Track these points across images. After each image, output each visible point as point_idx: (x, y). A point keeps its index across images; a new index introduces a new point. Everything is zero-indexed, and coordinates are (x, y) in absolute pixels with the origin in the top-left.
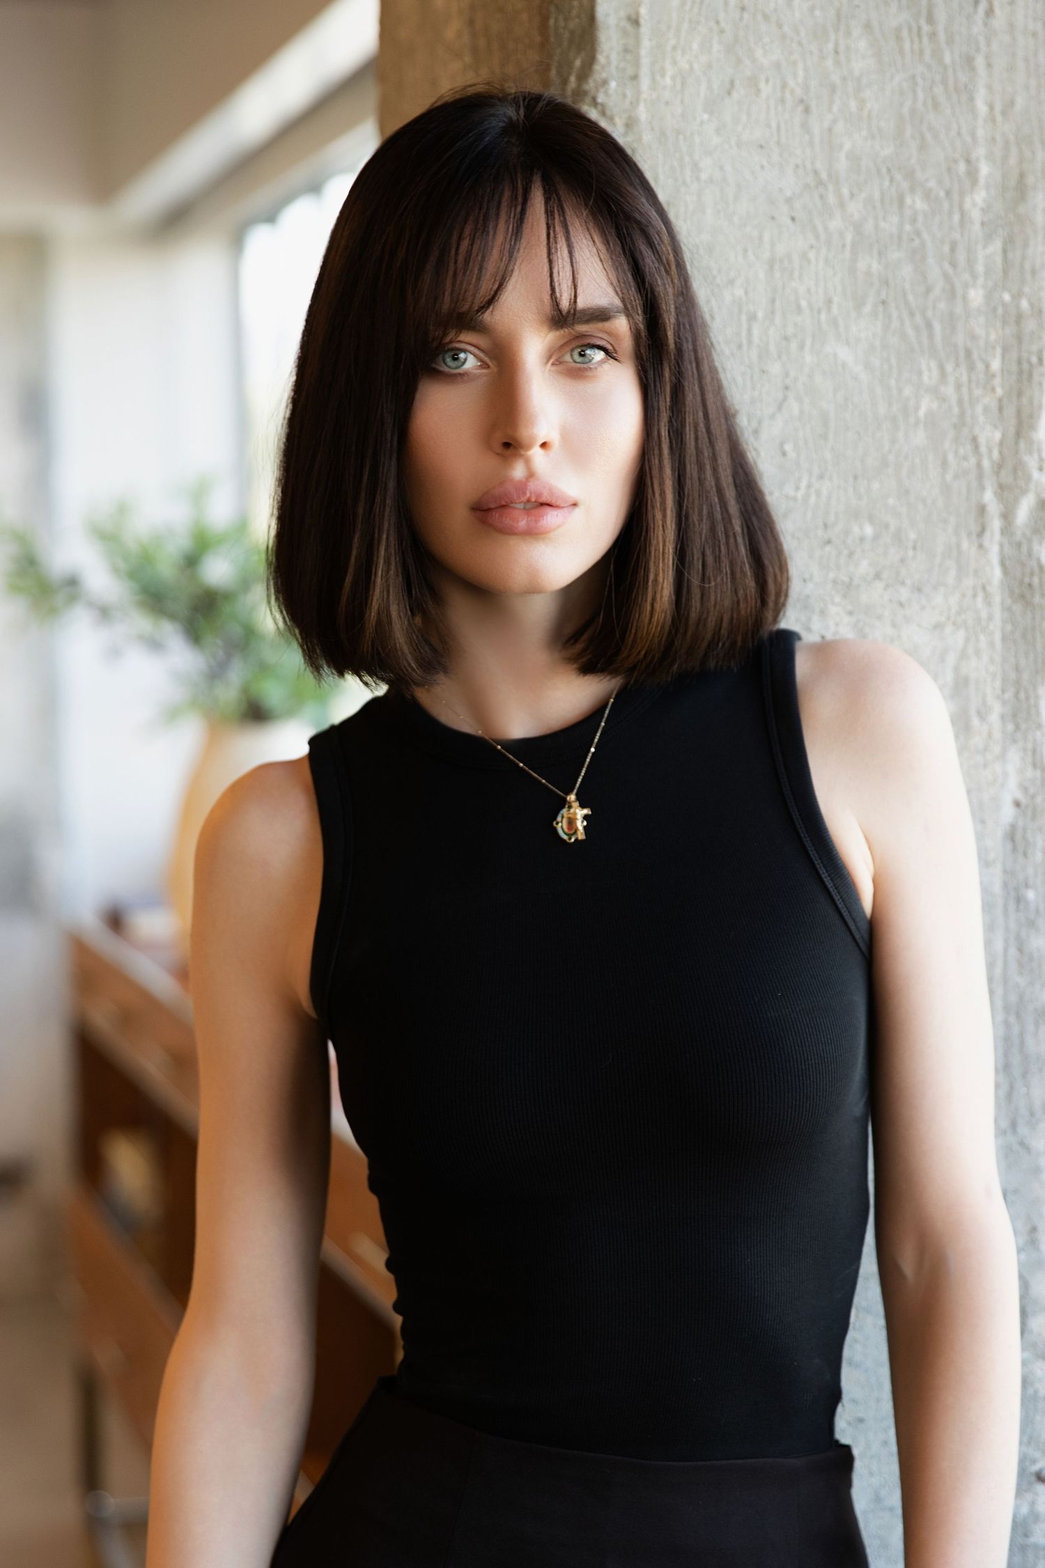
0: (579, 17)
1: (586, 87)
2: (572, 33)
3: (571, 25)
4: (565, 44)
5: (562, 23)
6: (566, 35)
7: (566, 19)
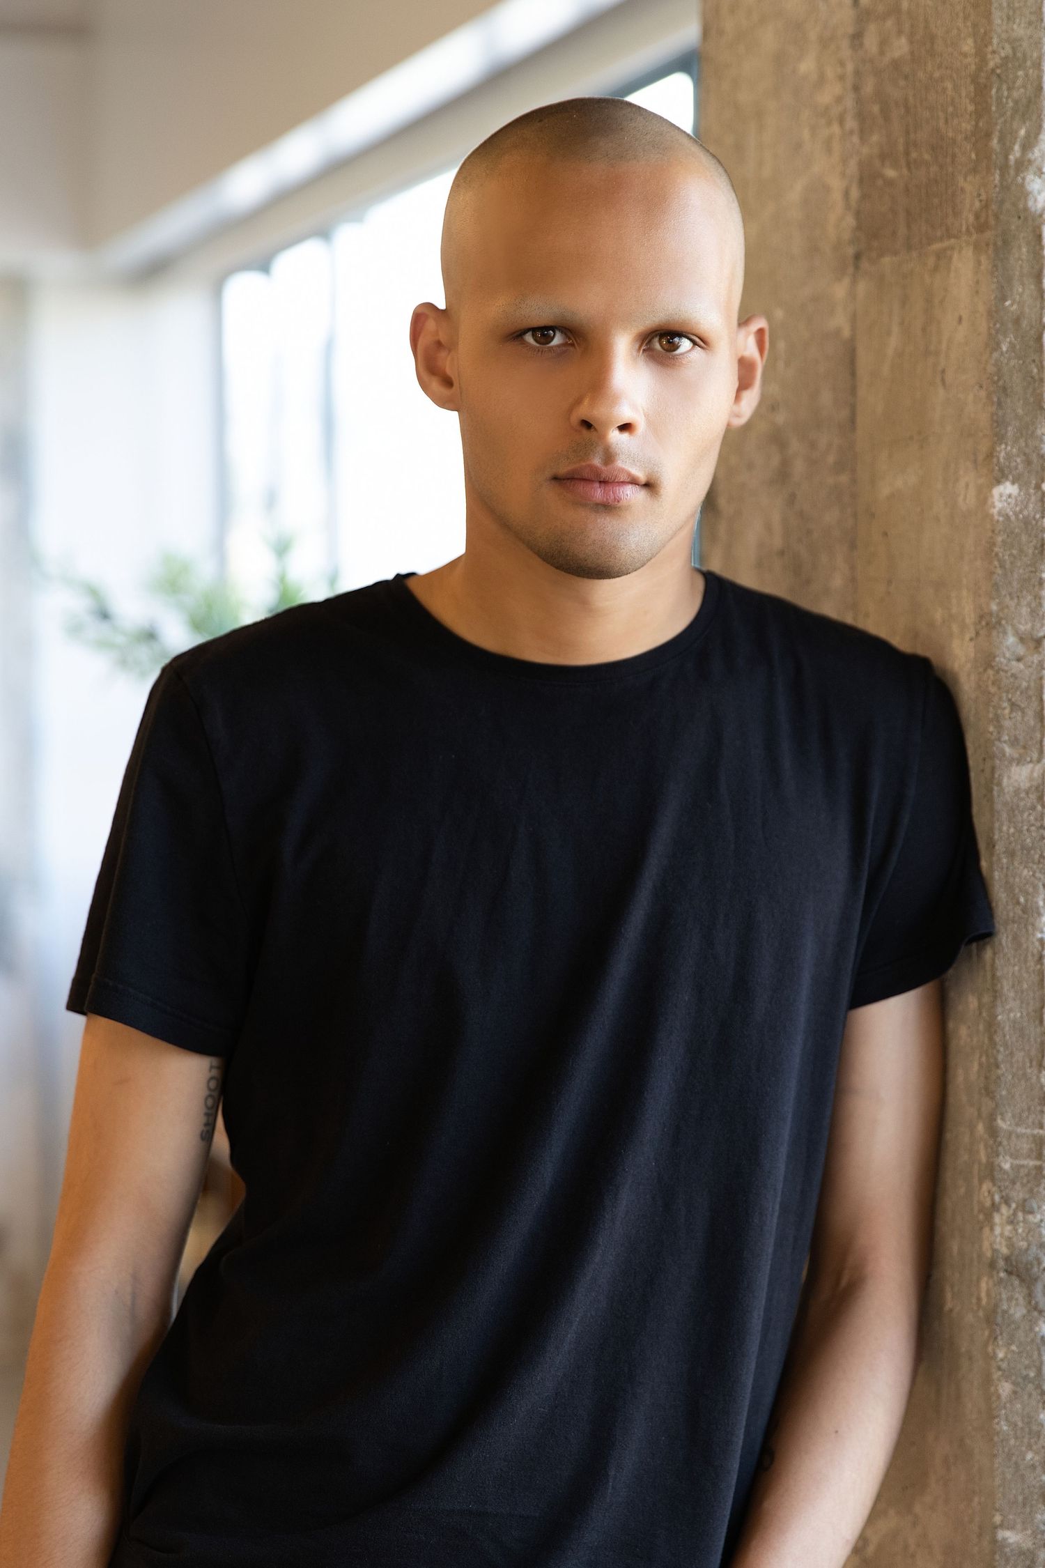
0: (1024, 86)
1: (1030, 156)
2: (1016, 102)
3: (1015, 94)
4: (1009, 113)
5: (1006, 93)
6: (1011, 104)
7: (1009, 89)
